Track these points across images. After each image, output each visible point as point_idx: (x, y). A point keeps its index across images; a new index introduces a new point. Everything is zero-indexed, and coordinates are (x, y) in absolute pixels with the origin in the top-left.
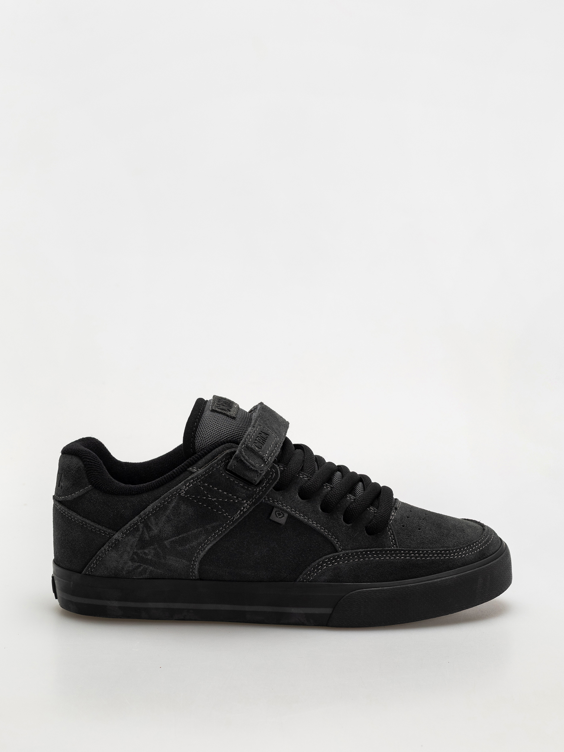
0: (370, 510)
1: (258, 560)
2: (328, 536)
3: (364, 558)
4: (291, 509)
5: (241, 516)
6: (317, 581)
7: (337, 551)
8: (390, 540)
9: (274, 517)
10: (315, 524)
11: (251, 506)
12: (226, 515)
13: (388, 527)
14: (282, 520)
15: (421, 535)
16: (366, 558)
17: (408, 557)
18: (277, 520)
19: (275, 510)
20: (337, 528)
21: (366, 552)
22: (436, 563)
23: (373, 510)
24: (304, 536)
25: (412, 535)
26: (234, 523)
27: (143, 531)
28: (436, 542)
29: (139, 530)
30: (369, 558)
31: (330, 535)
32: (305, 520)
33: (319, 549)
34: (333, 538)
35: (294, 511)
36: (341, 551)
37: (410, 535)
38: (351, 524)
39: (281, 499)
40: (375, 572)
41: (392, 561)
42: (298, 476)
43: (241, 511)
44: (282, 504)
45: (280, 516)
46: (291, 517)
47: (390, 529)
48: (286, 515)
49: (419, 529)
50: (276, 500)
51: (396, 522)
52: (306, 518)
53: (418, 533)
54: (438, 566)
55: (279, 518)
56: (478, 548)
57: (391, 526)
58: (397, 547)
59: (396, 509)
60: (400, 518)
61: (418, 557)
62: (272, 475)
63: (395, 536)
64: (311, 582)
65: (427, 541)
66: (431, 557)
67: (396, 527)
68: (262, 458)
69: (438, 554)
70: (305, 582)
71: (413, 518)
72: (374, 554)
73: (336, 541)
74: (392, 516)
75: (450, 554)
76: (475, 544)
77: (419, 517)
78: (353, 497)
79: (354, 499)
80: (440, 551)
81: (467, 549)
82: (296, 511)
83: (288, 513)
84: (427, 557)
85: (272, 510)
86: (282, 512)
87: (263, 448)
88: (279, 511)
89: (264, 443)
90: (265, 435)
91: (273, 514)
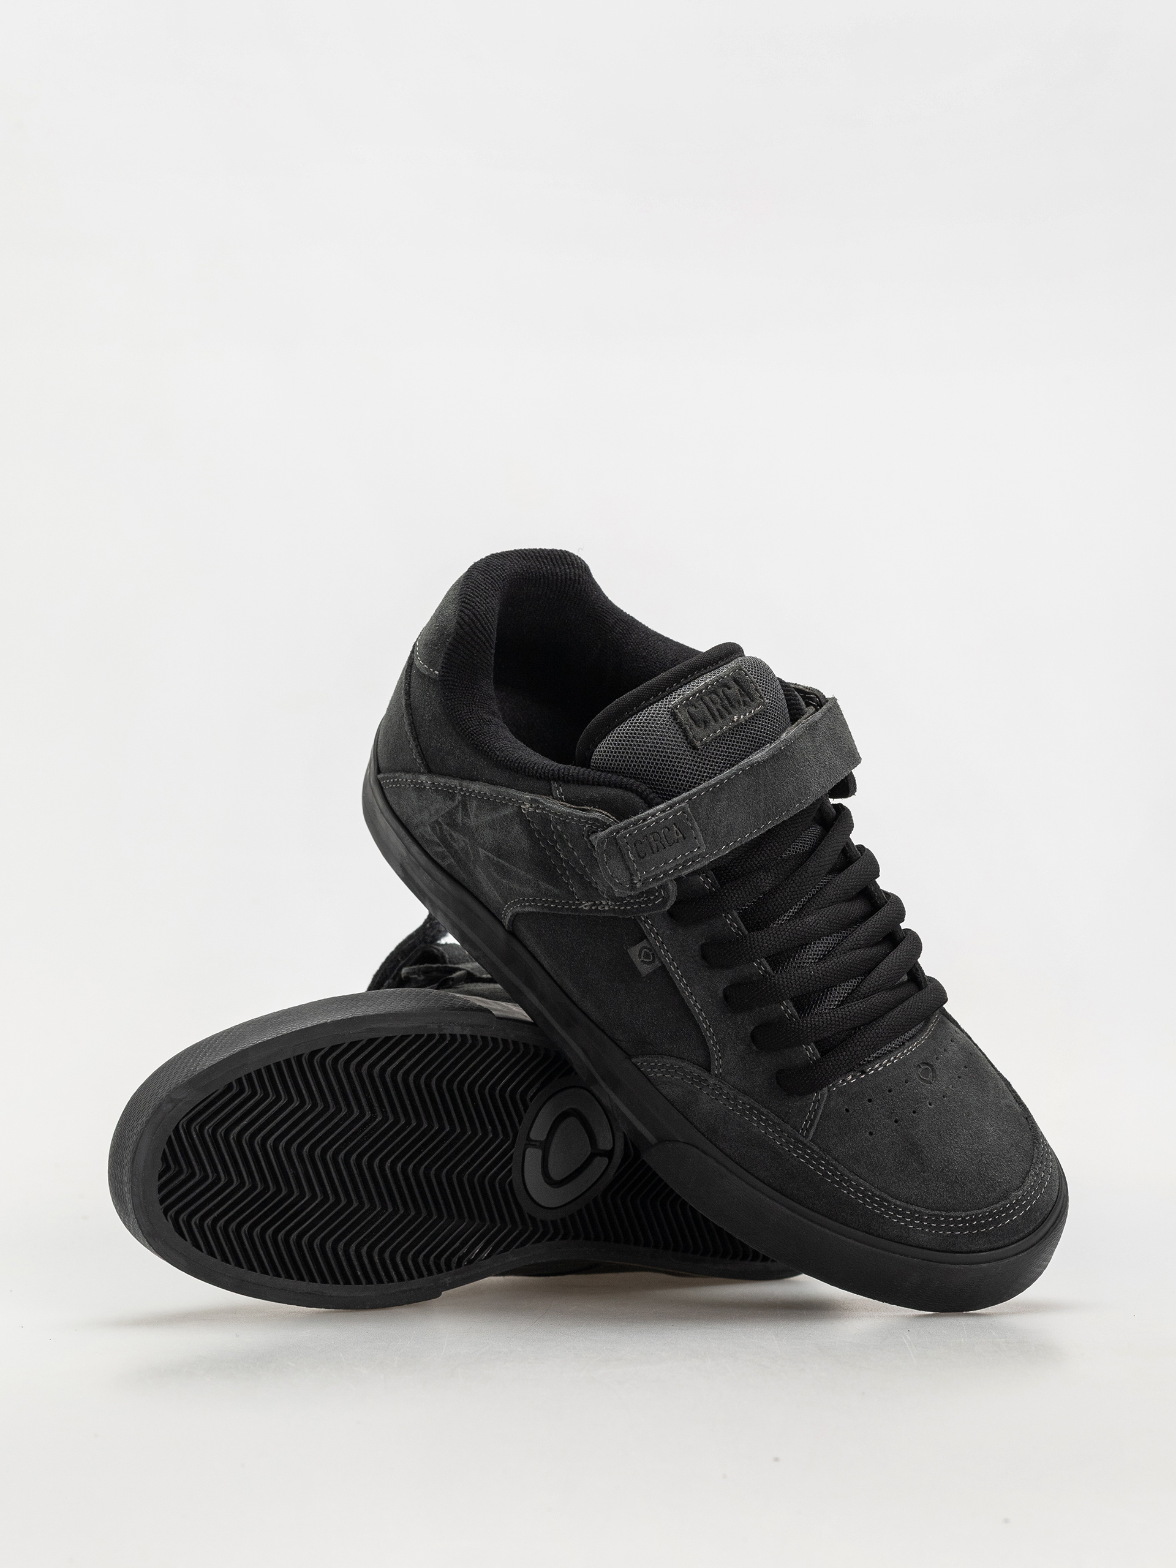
2: (709, 1040)
3: (743, 1114)
4: (673, 961)
5: (590, 911)
6: (656, 1085)
7: (708, 1070)
8: (805, 1117)
9: (635, 952)
10: (698, 1008)
11: (610, 910)
12: (573, 892)
13: (817, 1095)
15: (863, 1145)
16: (746, 1115)
17: (813, 1165)
18: (637, 961)
19: (644, 943)
20: (731, 1038)
21: (752, 1107)
22: (851, 1206)
23: (810, 1052)
24: (672, 1013)
25: (849, 1134)
26: (577, 910)
27: (457, 807)
28: (880, 1174)
29: (453, 801)
30: (751, 1120)
31: (713, 1040)
32: (683, 992)
33: (686, 1046)
34: (716, 1047)
35: (674, 967)
36: (716, 1076)
37: (845, 1133)
38: (758, 1050)
39: (665, 935)
40: (745, 1148)
41: (781, 1153)
42: (725, 917)
43: (595, 904)
44: (662, 943)
45: (645, 960)
46: (663, 968)
47: (818, 1100)
48: (657, 964)
49: (871, 1134)
50: (657, 930)
51: (840, 1096)
52: (687, 990)
53: (862, 1139)
55: (642, 961)
56: (950, 1229)
57: (822, 1095)
58: (806, 1137)
59: (863, 1072)
60: (855, 1093)
61: (829, 1177)
62: (657, 898)
63: (819, 1117)
64: (649, 1080)
65: (865, 1163)
66: (849, 1192)
67: (832, 1103)
68: (632, 875)
69: (865, 1196)
70: (641, 1071)
71: (878, 1108)
72: (762, 1120)
73: (718, 1055)
74: (844, 1081)
75: (888, 1208)
76: (952, 1219)
77: (892, 1113)
78: (792, 1010)
79: (792, 1016)
80: (872, 1192)
81: (926, 1220)
82: (678, 969)
83: (662, 963)
84: (844, 1188)
85: (641, 940)
86: (652, 954)
87: (647, 858)
88: (649, 949)
89: (658, 851)
90: (678, 835)
91: (639, 946)
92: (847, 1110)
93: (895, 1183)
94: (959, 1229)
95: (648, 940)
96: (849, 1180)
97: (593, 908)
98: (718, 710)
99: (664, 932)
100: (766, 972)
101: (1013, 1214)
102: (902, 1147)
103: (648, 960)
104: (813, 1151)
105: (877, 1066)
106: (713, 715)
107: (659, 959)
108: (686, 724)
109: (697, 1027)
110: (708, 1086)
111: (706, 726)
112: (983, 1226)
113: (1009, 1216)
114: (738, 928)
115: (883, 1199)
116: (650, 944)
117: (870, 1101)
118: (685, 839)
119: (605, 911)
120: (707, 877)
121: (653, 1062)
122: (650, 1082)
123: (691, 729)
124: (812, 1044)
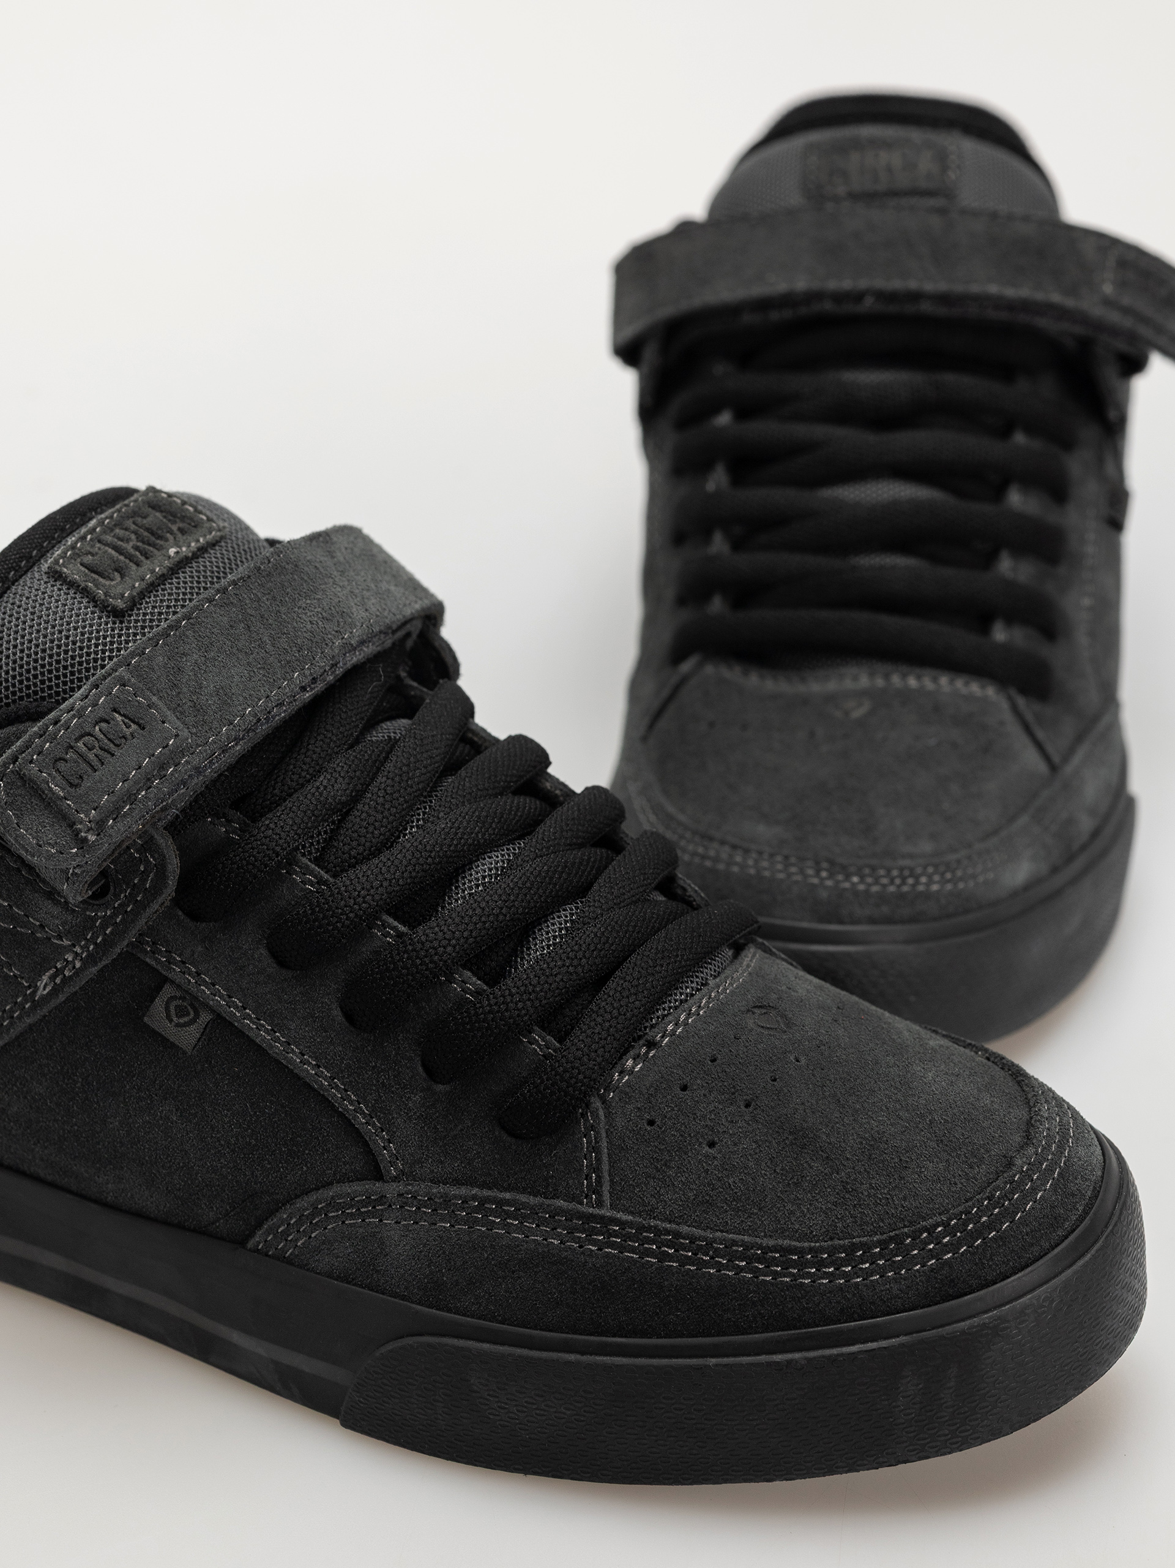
0: (529, 1042)
1: (120, 1147)
2: (355, 1118)
3: (472, 1222)
4: (230, 997)
5: (55, 991)
6: (307, 1265)
7: (377, 1174)
8: (581, 1170)
9: (158, 1016)
10: (310, 1064)
11: (85, 964)
12: (15, 975)
13: (587, 1120)
14: (187, 1037)
15: (707, 1171)
16: (478, 1222)
17: (633, 1250)
18: (168, 1030)
19: (168, 991)
20: (393, 1092)
21: (483, 1201)
22: (735, 1292)
23: (539, 1046)
24: (271, 1102)
25: (673, 1164)
26: (36, 1005)
28: (760, 1209)
30: (491, 1225)
31: (363, 1113)
32: (272, 1047)
33: (323, 1154)
34: (374, 1125)
35: (236, 1007)
36: (396, 1179)
37: (666, 1165)
38: (447, 1088)
39: (196, 956)
40: (501, 1284)
41: (565, 1258)
42: (287, 872)
43: (57, 971)
44: (198, 974)
45: (182, 1021)
46: (220, 1022)
47: (592, 1128)
48: (205, 1017)
49: (712, 1145)
50: (179, 956)
51: (626, 1103)
52: (277, 1040)
53: (700, 1162)
54: (739, 1305)
55: (178, 1025)
56: (932, 1254)
57: (596, 1116)
58: (600, 1204)
59: (651, 1045)
60: (651, 1086)
61: (670, 1258)
62: (144, 875)
63: (605, 1158)
64: (289, 1262)
65: (725, 1201)
66: (720, 1267)
67: (620, 1122)
68: (71, 825)
69: (750, 1260)
70: (272, 1257)
71: (704, 1095)
72: (509, 1215)
73: (383, 1138)
74: (622, 1073)
75: (802, 1264)
76: (925, 1235)
77: (733, 1094)
78: (474, 982)
79: (478, 993)
80: (760, 1247)
81: (881, 1256)
82: (245, 1009)
83: (213, 1011)
84: (706, 1264)
85: (159, 989)
86: (191, 1004)
87: (87, 784)
88: (180, 998)
89: (103, 764)
90: (128, 727)
91: (159, 1003)
92: (651, 1123)
93: (792, 1213)
94: (947, 1248)
95: (172, 982)
96: (710, 1243)
97: (58, 981)
98: (136, 548)
99: (193, 952)
100: (400, 935)
101: (1034, 1190)
102: (778, 1143)
103: (186, 1019)
104: (622, 1224)
105: (670, 1027)
106: (130, 558)
107: (206, 1006)
108: (86, 581)
109: (326, 1103)
110: (390, 1206)
111: (122, 576)
112: (990, 1227)
113: (1026, 1197)
114: (318, 883)
115: (786, 1251)
116: (179, 986)
117: (684, 1088)
118: (143, 728)
119: (77, 973)
120: (229, 821)
121: (282, 1224)
122: (293, 1264)
123: (96, 586)
124: (536, 1028)
